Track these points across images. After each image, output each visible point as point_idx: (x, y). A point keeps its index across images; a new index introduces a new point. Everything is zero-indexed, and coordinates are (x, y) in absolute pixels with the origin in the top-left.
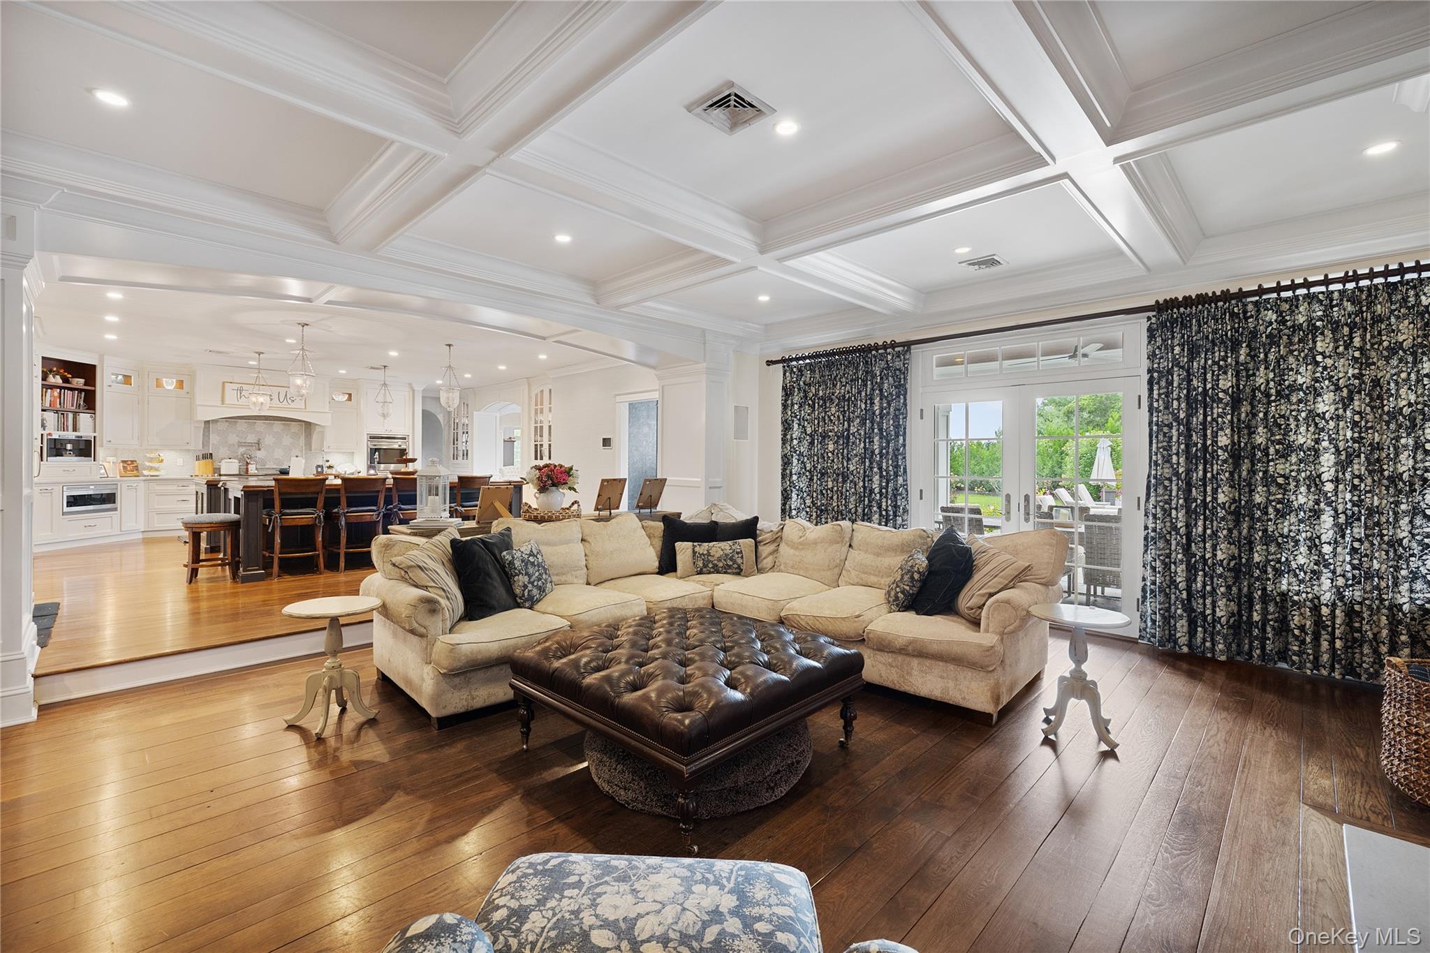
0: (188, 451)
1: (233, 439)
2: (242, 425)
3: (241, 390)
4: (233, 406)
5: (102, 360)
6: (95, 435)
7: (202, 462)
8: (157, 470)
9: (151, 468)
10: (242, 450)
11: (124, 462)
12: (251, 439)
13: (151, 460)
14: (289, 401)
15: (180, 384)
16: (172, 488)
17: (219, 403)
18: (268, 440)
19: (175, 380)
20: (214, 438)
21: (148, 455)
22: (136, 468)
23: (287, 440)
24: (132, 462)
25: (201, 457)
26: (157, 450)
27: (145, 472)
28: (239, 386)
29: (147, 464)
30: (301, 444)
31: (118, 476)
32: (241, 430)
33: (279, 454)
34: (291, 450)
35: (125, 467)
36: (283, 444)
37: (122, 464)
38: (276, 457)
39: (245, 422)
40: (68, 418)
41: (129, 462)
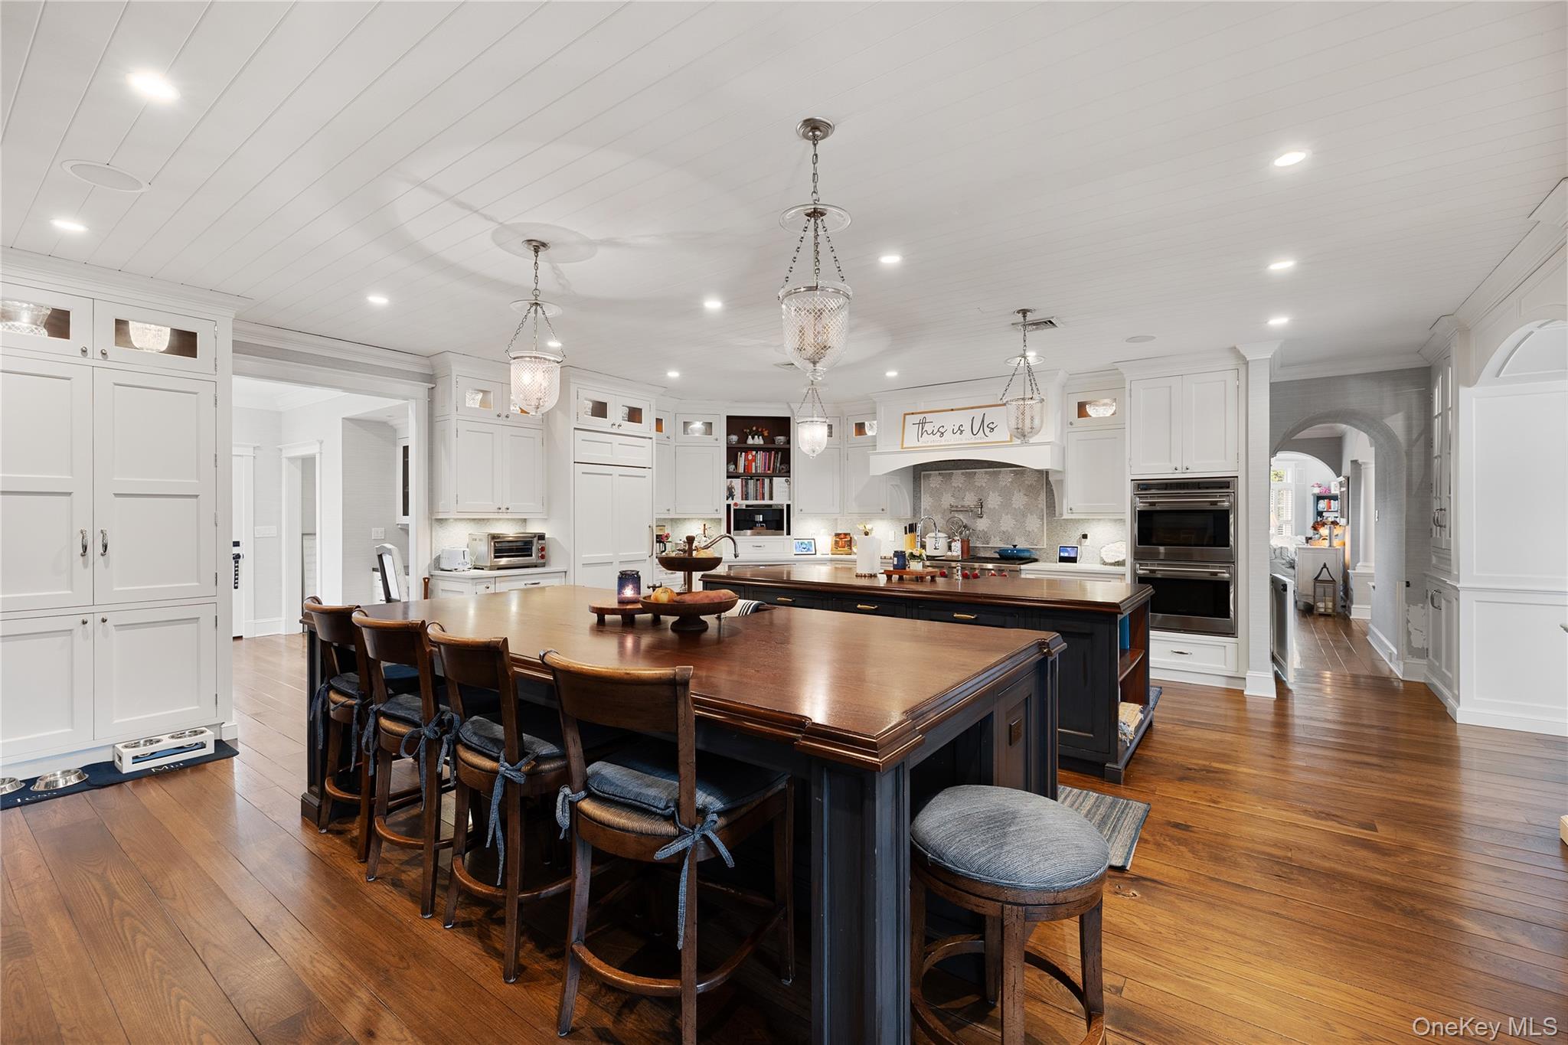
0: (898, 520)
1: (948, 500)
3: (922, 423)
4: (910, 451)
5: (794, 410)
6: (788, 502)
7: (909, 537)
11: (837, 535)
12: (970, 500)
14: (987, 430)
17: (897, 448)
18: (993, 501)
20: (926, 501)
21: (862, 527)
23: (1019, 500)
24: (846, 535)
25: (908, 528)
28: (921, 416)
30: (1040, 506)
31: (830, 553)
32: (958, 487)
33: (1007, 523)
34: (1024, 516)
35: (836, 543)
36: (1014, 506)
37: (834, 538)
38: (1003, 529)
39: (962, 474)
40: (763, 484)
41: (842, 536)
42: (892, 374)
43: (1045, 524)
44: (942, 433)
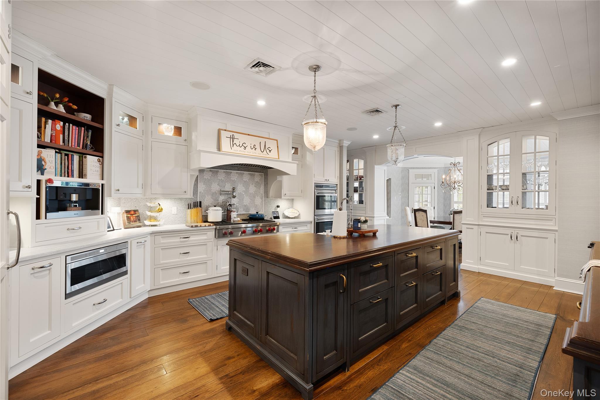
0: (181, 199)
1: (215, 187)
2: (222, 174)
3: (232, 138)
4: (227, 154)
5: (110, 93)
6: (103, 182)
7: (194, 210)
8: (155, 219)
9: (150, 218)
10: (222, 198)
11: (128, 212)
12: (228, 187)
13: (151, 209)
14: (268, 151)
15: (178, 130)
16: (176, 240)
17: (215, 150)
18: (240, 189)
19: (173, 127)
20: (201, 187)
21: (149, 204)
22: (138, 219)
23: (252, 189)
24: (135, 211)
25: (192, 206)
26: (155, 199)
27: (147, 222)
28: (232, 134)
29: (149, 213)
30: (261, 192)
31: (122, 227)
32: (222, 179)
33: (247, 201)
34: (254, 197)
35: (128, 218)
36: (250, 192)
37: (125, 215)
38: (245, 204)
39: (224, 172)
40: (72, 160)
41: (132, 213)
42: (261, 103)
43: (263, 201)
44: (245, 147)
